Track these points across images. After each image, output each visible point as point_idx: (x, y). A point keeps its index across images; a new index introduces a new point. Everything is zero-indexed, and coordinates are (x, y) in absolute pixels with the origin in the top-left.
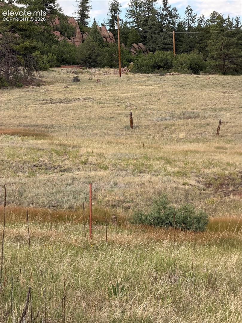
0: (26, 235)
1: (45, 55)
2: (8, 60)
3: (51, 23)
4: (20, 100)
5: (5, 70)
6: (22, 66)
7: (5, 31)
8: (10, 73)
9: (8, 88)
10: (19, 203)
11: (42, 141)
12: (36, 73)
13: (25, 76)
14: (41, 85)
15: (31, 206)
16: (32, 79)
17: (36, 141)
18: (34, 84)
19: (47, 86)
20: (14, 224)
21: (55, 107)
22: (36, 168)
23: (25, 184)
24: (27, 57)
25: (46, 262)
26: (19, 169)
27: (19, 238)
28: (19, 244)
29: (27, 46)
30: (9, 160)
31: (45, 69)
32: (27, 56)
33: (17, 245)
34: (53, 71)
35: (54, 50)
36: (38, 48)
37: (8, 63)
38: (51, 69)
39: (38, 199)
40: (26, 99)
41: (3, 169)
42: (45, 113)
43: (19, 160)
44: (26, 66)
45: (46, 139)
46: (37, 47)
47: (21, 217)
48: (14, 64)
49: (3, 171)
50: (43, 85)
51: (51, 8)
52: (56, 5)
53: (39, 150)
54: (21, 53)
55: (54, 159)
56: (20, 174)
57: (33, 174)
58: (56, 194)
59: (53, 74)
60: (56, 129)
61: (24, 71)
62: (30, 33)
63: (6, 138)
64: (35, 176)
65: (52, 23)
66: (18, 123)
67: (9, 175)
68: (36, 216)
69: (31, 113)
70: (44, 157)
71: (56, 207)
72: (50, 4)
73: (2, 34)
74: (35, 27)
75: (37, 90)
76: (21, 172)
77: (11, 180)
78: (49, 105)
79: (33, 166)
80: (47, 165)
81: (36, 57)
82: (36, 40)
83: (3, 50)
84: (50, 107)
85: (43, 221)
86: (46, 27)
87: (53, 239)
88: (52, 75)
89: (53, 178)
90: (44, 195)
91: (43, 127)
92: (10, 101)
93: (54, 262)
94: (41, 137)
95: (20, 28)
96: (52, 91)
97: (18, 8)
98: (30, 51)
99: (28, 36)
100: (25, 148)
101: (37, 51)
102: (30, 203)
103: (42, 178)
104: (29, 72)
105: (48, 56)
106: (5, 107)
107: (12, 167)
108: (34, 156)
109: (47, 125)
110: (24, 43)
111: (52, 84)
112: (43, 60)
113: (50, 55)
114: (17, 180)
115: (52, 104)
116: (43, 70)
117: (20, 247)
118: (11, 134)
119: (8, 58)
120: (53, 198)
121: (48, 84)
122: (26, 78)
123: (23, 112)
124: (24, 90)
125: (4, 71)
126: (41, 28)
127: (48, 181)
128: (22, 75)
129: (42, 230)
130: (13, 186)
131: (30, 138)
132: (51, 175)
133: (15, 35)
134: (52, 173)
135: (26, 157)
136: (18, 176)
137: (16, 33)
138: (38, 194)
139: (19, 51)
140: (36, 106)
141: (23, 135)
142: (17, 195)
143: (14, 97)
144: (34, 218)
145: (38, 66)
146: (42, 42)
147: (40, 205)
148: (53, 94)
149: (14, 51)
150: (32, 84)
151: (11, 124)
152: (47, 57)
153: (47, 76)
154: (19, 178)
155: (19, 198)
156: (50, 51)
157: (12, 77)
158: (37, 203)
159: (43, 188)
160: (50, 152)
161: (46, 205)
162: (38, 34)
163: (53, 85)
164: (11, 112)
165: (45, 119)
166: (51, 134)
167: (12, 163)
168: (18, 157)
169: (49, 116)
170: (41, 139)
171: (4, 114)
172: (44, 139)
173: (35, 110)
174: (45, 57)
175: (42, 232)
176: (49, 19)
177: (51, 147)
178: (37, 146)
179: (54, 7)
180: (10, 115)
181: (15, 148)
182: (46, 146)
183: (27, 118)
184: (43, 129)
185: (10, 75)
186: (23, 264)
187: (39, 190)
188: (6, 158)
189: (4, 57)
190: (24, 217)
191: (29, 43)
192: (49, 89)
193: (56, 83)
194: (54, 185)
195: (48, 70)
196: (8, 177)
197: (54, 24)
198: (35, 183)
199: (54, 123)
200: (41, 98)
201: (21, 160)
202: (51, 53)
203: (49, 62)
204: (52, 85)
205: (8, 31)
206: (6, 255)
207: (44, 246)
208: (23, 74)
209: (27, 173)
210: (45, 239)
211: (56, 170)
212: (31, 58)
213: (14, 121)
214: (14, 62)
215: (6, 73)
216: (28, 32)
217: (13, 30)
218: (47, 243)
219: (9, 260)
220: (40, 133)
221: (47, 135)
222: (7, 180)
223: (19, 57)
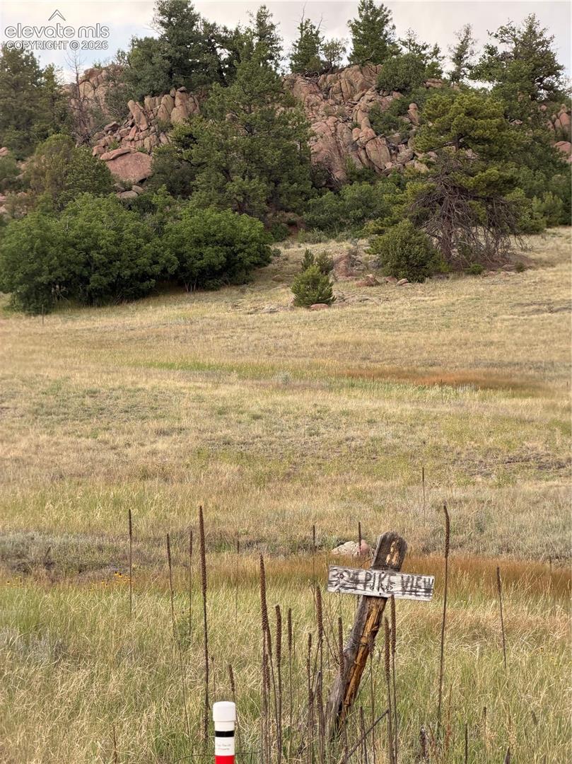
0: (495, 626)
1: (535, 198)
2: (449, 211)
3: (550, 122)
4: (477, 304)
5: (441, 234)
6: (481, 224)
7: (443, 145)
8: (452, 241)
9: (448, 278)
10: (475, 549)
11: (529, 401)
12: (513, 241)
13: (488, 247)
14: (527, 268)
15: (504, 556)
16: (504, 255)
17: (515, 401)
18: (510, 266)
19: (541, 270)
20: (465, 598)
21: (560, 321)
22: (515, 466)
23: (490, 502)
24: (492, 205)
25: (545, 692)
26: (476, 466)
27: (478, 632)
28: (478, 645)
29: (493, 178)
30: (452, 445)
31: (534, 230)
32: (494, 201)
33: (474, 650)
34: (554, 234)
35: (557, 185)
36: (519, 181)
37: (449, 218)
38: (549, 230)
39: (522, 540)
40: (490, 303)
41: (439, 468)
42: (535, 333)
43: (476, 445)
44: (492, 224)
45: (537, 396)
46: (516, 181)
47: (482, 582)
48: (463, 222)
49: (439, 472)
50: (530, 268)
51: (550, 88)
52: (561, 80)
53: (522, 421)
54: (480, 194)
55: (558, 443)
56: (479, 479)
57: (507, 479)
58: (564, 527)
59: (555, 242)
60: (563, 372)
61: (485, 236)
62: (500, 147)
63: (444, 395)
64: (514, 483)
65: (553, 123)
66: (471, 359)
67: (452, 481)
68: (516, 579)
69: (502, 334)
70: (534, 440)
71: (563, 560)
72: (548, 79)
73: (436, 151)
74: (513, 132)
75: (517, 280)
76: (479, 475)
77: (458, 494)
78: (545, 315)
79: (507, 460)
80: (541, 458)
81: (515, 203)
82: (514, 164)
83: (439, 189)
84: (548, 321)
85: (535, 592)
86: (539, 132)
87: (558, 637)
88: (551, 245)
89: (556, 488)
90: (535, 529)
91: (530, 368)
92: (452, 308)
93: (564, 693)
94: (527, 391)
95: (476, 137)
96: (551, 281)
97: (473, 90)
98: (500, 190)
99: (496, 155)
100: (488, 418)
101: (517, 188)
102: (502, 549)
103: (530, 488)
104: (497, 238)
105: (543, 201)
106: (442, 321)
107: (460, 462)
108: (510, 436)
109: (541, 362)
110: (488, 171)
111: (553, 266)
112: (530, 210)
113: (548, 197)
114: (470, 492)
115: (551, 312)
116: (531, 234)
117: (482, 654)
118: (457, 385)
119: (448, 206)
120: (557, 537)
121: (543, 266)
122: (490, 252)
123: (484, 332)
124: (486, 280)
125: (439, 238)
126: (527, 134)
127: (545, 495)
128: (481, 245)
129: (532, 613)
130: (462, 506)
131: (500, 393)
132: (550, 483)
133: (467, 152)
134: (553, 478)
135: (491, 440)
136: (474, 484)
137: (469, 148)
138: (522, 527)
139: (475, 189)
140: (513, 319)
141: (484, 388)
142: (470, 530)
143: (463, 296)
144: (513, 584)
145: (520, 224)
146: (530, 167)
147: (525, 554)
148: (555, 289)
149: (462, 191)
150: (506, 266)
151: (455, 360)
152: (540, 201)
153: (541, 247)
154: (476, 488)
155: (477, 536)
156: (547, 189)
157: (459, 251)
158: (518, 548)
159: (532, 515)
160: (548, 427)
161: (541, 554)
162: (519, 148)
163: (555, 269)
164: (456, 333)
165: (536, 349)
166: (551, 385)
167: (458, 454)
168: (472, 439)
169: (544, 342)
170: (526, 396)
171: (440, 338)
172: (533, 396)
173: (510, 328)
174: (535, 202)
175: (531, 618)
176: (544, 112)
177: (551, 416)
178: (517, 414)
179: (556, 84)
180: (454, 340)
181: (466, 417)
182: (538, 414)
183: (493, 347)
184: (532, 372)
185: (454, 246)
186: (488, 695)
187: (523, 517)
188: (444, 441)
189: (441, 203)
190: (488, 582)
191: (498, 170)
192: (545, 278)
193: (561, 263)
194: (559, 506)
195: (543, 234)
196: (449, 486)
197: (557, 123)
198: (513, 500)
199: (556, 358)
200: (527, 298)
201: (479, 447)
202: (550, 192)
203: (545, 214)
204: (551, 269)
205: (450, 145)
206: (448, 672)
207: (537, 652)
208: (484, 244)
209: (493, 476)
210: (539, 637)
211: (563, 471)
212: (502, 205)
213: (463, 354)
214: (463, 216)
215: (444, 242)
216: (496, 145)
217: (460, 141)
218: (544, 647)
219: (456, 684)
220: (524, 380)
221: (539, 388)
222: (449, 492)
223: (474, 205)
